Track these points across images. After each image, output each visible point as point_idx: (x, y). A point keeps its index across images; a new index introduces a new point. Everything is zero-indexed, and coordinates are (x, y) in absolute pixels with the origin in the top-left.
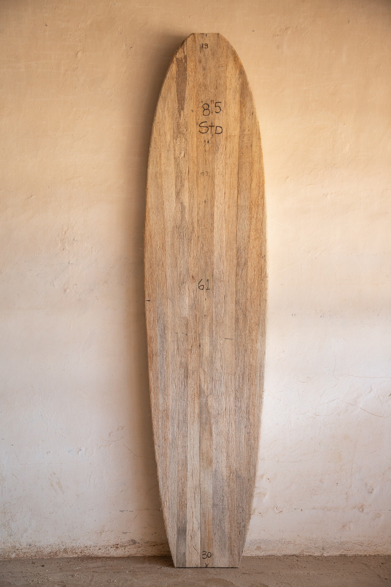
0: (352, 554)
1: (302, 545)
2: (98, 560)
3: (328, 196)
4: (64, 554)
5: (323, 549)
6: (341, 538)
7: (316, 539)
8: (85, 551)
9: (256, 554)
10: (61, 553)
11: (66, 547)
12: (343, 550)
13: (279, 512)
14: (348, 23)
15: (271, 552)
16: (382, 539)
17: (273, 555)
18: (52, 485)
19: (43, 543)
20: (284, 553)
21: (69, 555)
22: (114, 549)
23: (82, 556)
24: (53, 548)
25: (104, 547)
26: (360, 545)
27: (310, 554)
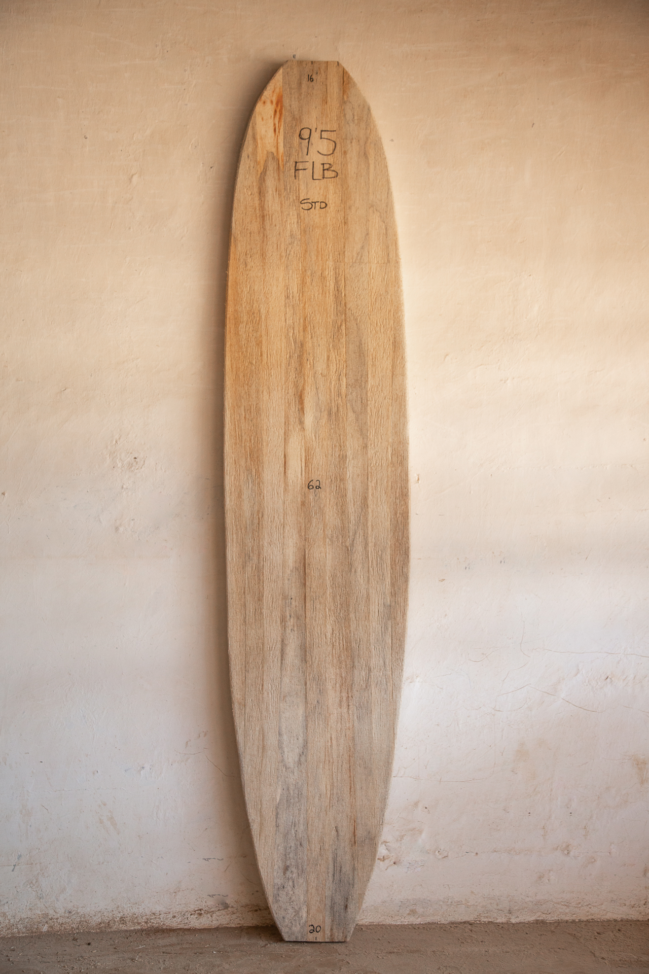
0: (553, 919)
1: (478, 907)
2: (171, 934)
3: (508, 381)
4: (121, 926)
5: (510, 912)
6: (536, 896)
7: (499, 898)
8: (152, 921)
9: (409, 922)
10: (117, 924)
11: (124, 915)
12: (539, 913)
13: (443, 858)
14: (532, 127)
15: (432, 918)
16: (598, 896)
17: (435, 923)
18: (101, 822)
19: (89, 909)
20: (450, 919)
21: (128, 926)
22: (196, 916)
23: (148, 928)
24: (104, 916)
25: (181, 914)
26: (566, 905)
27: (490, 920)
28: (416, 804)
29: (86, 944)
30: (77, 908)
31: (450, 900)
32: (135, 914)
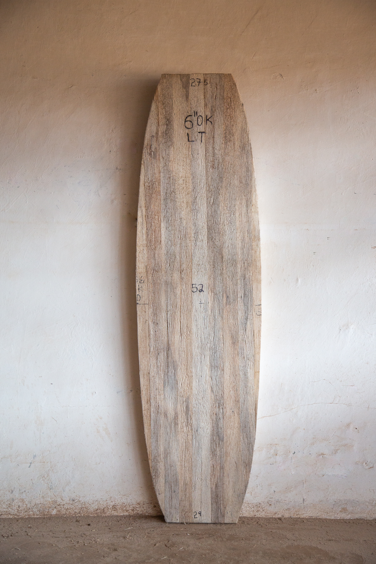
28: (348, 425)
29: (87, 525)
30: (79, 497)
31: (374, 501)
32: (124, 504)
